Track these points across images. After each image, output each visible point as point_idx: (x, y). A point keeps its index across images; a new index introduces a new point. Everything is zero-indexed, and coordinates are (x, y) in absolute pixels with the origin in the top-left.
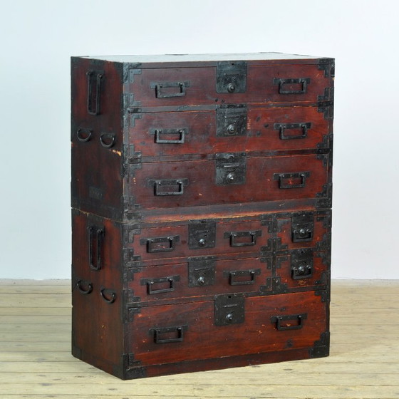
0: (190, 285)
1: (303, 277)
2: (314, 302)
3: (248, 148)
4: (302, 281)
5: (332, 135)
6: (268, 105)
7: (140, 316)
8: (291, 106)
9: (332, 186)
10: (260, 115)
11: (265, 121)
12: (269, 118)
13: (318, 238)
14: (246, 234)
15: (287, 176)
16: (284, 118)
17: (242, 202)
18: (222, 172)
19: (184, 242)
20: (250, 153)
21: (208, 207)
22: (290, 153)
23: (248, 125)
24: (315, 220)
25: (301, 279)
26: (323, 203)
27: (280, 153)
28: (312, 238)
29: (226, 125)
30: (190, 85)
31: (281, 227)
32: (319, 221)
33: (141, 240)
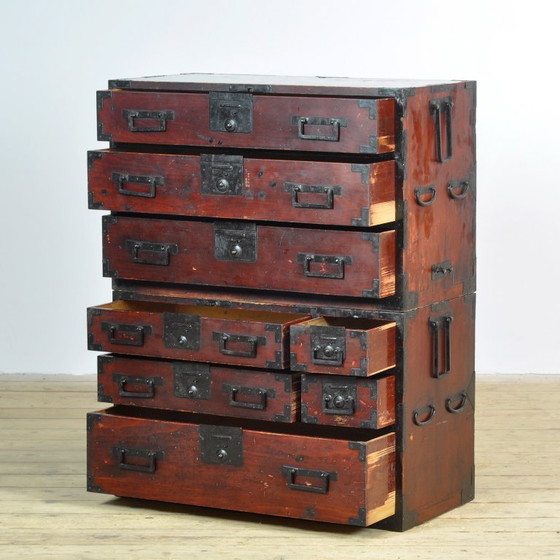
0: (176, 393)
1: (342, 412)
2: (347, 458)
3: (247, 215)
4: (340, 418)
7: (101, 425)
10: (263, 168)
11: (271, 177)
12: (276, 174)
13: (353, 363)
14: (244, 339)
15: (318, 259)
16: (299, 176)
18: (223, 242)
19: (158, 336)
23: (247, 181)
24: (348, 335)
25: (340, 415)
28: (343, 362)
29: (213, 177)
30: (174, 117)
31: (295, 337)
32: (354, 337)
33: (103, 324)
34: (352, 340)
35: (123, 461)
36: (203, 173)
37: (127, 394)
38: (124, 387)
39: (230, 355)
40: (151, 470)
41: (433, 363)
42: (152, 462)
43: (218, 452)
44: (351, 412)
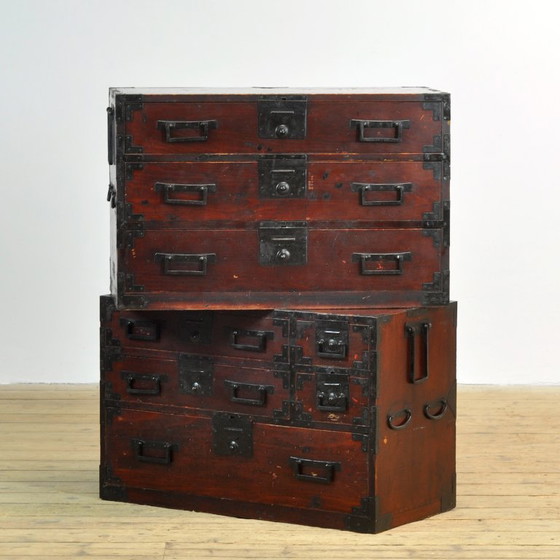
0: (181, 390)
1: (335, 409)
3: (309, 216)
4: (332, 415)
5: (449, 203)
6: (342, 158)
7: (120, 419)
8: (379, 160)
9: (448, 276)
10: (328, 170)
11: (337, 179)
12: (342, 175)
13: (356, 356)
14: (253, 334)
15: (374, 258)
16: (367, 175)
17: (302, 290)
18: (269, 247)
20: (313, 224)
21: (248, 294)
22: (379, 225)
23: (310, 183)
24: (352, 330)
25: (333, 412)
26: (434, 299)
27: (362, 224)
28: (346, 355)
29: (273, 182)
30: (217, 126)
31: (301, 331)
32: (356, 331)
33: (121, 320)
34: (354, 334)
35: (141, 453)
36: (261, 178)
37: (134, 391)
38: (132, 384)
39: (240, 349)
40: (166, 461)
41: (410, 368)
42: (167, 453)
43: (230, 444)
44: (344, 409)
